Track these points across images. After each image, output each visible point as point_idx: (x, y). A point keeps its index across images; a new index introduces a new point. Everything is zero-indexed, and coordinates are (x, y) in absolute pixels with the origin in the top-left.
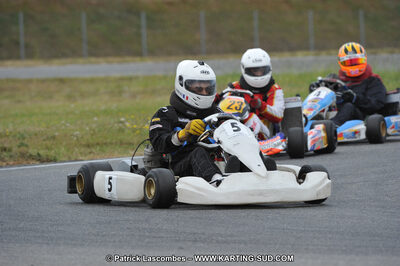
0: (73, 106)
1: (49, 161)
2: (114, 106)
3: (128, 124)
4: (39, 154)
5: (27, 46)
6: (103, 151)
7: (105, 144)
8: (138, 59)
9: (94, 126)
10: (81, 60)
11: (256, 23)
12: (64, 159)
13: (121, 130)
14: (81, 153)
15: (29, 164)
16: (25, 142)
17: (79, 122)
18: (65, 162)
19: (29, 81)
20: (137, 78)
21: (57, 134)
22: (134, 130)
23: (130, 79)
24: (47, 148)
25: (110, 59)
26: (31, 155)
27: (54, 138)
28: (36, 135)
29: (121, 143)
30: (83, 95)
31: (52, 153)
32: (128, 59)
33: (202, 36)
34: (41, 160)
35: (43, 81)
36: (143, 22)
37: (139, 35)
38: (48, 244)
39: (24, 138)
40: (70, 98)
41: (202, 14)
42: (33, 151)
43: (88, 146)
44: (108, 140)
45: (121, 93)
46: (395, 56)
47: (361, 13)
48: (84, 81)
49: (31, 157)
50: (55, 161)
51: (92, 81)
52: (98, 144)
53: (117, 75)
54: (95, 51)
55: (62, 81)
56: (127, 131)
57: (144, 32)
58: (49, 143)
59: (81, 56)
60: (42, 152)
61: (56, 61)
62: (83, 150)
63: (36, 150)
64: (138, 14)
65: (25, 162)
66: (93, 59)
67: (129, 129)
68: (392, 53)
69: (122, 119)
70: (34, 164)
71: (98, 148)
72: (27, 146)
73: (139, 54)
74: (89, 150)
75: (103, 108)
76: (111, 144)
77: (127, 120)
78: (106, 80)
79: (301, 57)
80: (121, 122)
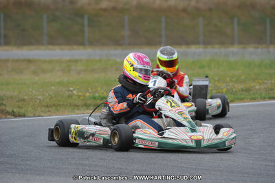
0: (37, 78)
1: (20, 116)
2: (65, 79)
3: (75, 92)
4: (13, 111)
5: (5, 36)
6: (58, 110)
7: (59, 105)
8: (82, 47)
9: (51, 93)
10: (42, 47)
11: (163, 25)
12: (31, 115)
13: (70, 96)
14: (42, 111)
15: (6, 118)
16: (4, 102)
17: (41, 90)
18: (31, 117)
19: (7, 61)
20: (81, 60)
21: (26, 97)
22: (79, 96)
23: (76, 61)
24: (19, 107)
25: (63, 47)
26: (8, 112)
27: (24, 100)
28: (11, 98)
29: (70, 105)
30: (44, 72)
31: (22, 111)
32: (75, 47)
33: (126, 33)
34: (14, 115)
35: (17, 61)
36: (86, 22)
37: (83, 31)
38: (19, 173)
39: (3, 100)
40: (35, 73)
41: (126, 18)
42: (9, 109)
43: (47, 106)
44: (61, 103)
45: (69, 71)
46: (259, 50)
47: (236, 20)
48: (45, 62)
49: (8, 113)
50: (24, 116)
51: (50, 62)
52: (54, 105)
53: (68, 58)
54: (52, 41)
55: (29, 61)
56: (74, 97)
57: (86, 29)
58: (20, 104)
59: (42, 44)
60: (15, 110)
61: (26, 47)
62: (43, 109)
63: (11, 109)
64: (82, 17)
65: (4, 117)
66: (50, 47)
67: (76, 95)
68: (257, 48)
69: (71, 89)
70: (9, 118)
71: (54, 108)
72: (5, 105)
73: (82, 44)
74: (48, 109)
75: (57, 80)
76: (63, 105)
77: (74, 90)
78: (60, 62)
79: (194, 49)
80: (71, 91)
